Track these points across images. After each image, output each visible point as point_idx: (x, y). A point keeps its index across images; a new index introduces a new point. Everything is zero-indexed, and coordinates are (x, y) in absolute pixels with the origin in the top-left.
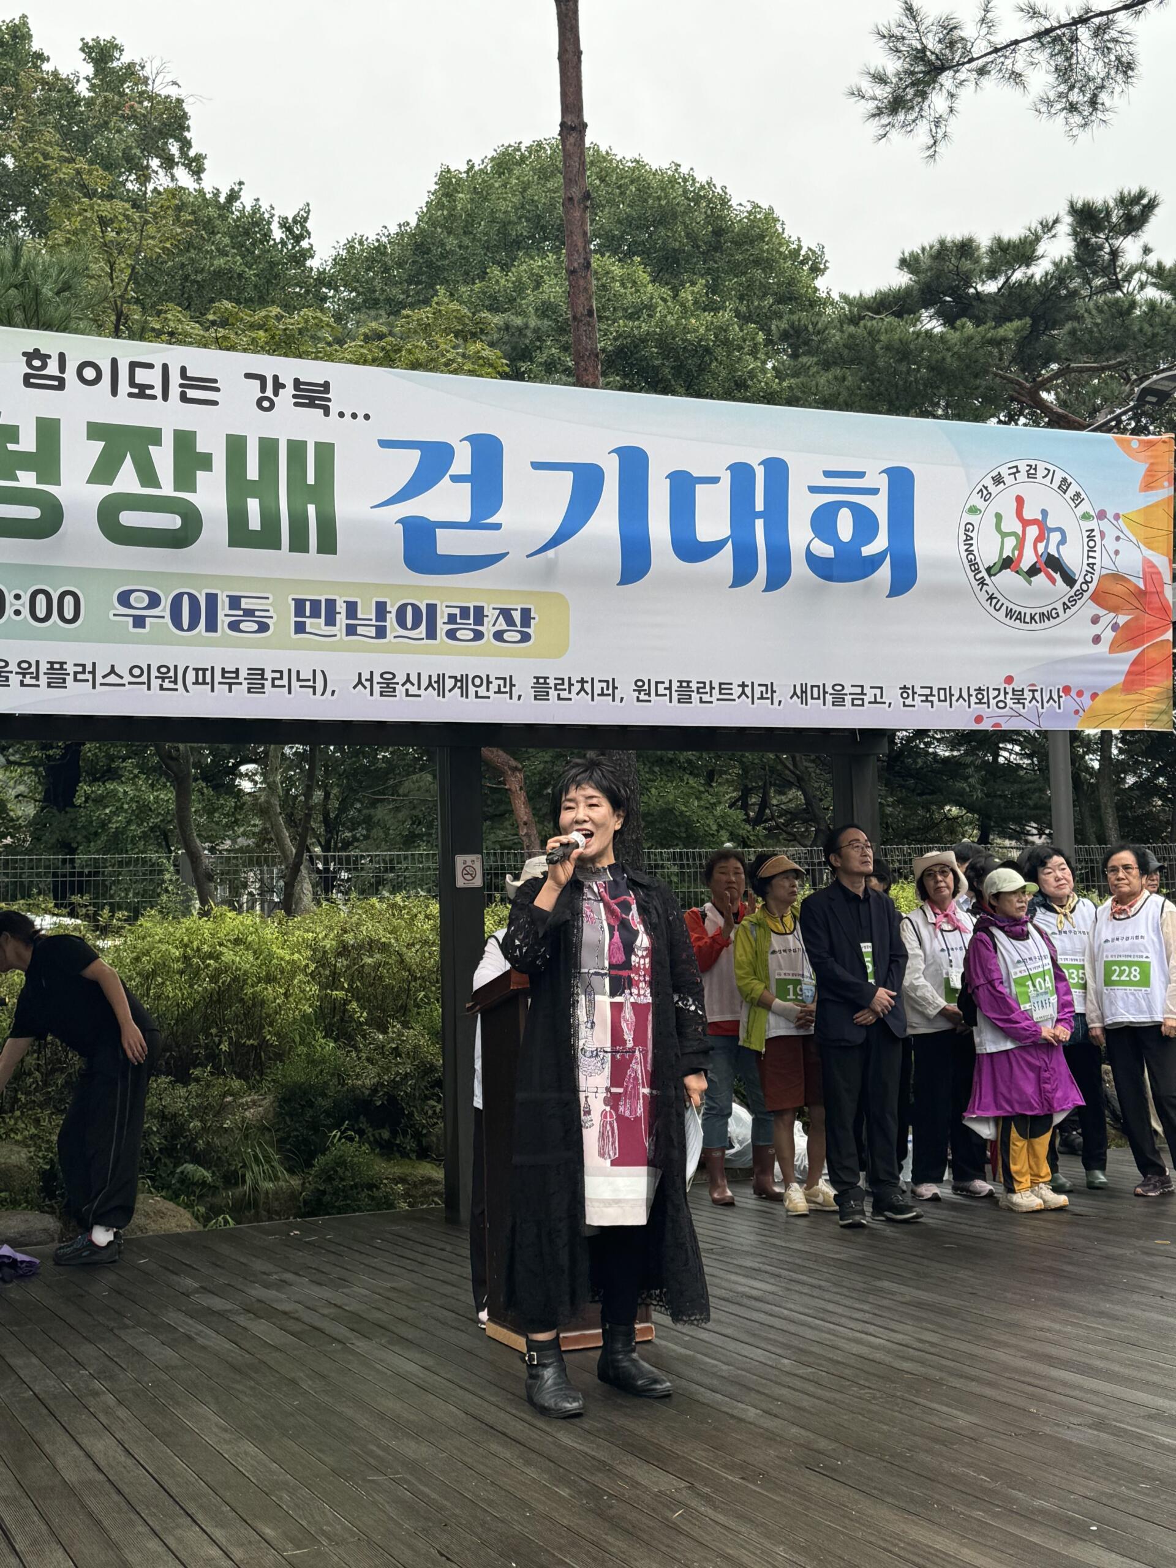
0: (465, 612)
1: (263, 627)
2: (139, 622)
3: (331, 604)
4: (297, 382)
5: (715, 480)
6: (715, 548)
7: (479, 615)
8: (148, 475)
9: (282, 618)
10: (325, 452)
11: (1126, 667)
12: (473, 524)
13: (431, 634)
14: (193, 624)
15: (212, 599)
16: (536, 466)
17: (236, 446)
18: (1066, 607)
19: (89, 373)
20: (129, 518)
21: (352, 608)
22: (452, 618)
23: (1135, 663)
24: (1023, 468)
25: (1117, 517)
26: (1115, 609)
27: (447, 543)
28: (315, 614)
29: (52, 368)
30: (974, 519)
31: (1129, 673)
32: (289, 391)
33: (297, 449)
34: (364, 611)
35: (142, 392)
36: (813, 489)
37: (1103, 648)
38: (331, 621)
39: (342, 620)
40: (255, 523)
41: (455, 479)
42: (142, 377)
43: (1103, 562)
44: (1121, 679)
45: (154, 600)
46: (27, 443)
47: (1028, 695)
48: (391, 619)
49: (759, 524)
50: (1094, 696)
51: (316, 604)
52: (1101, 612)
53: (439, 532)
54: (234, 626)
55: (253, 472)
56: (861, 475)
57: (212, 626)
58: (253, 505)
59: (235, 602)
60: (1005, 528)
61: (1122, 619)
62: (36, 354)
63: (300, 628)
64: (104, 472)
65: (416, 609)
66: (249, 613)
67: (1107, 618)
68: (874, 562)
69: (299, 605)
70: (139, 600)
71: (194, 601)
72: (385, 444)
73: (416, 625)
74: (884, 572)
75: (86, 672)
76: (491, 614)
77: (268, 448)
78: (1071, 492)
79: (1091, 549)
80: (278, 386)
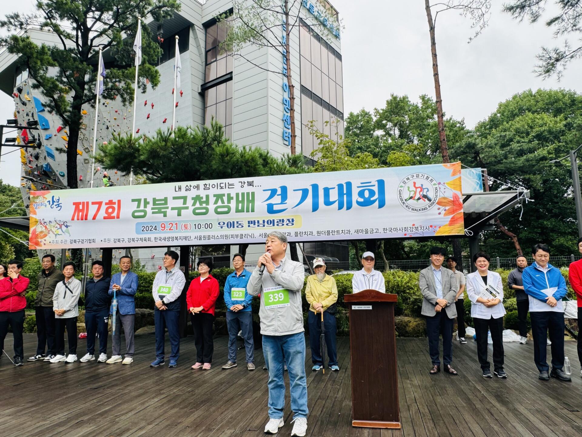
0: (280, 220)
1: (242, 227)
2: (222, 227)
3: (254, 221)
4: (248, 182)
5: (334, 188)
6: (334, 202)
7: (283, 221)
8: (223, 202)
9: (246, 224)
10: (253, 193)
11: (450, 220)
12: (281, 203)
13: (274, 225)
14: (231, 227)
15: (234, 222)
16: (294, 190)
17: (237, 195)
18: (429, 207)
19: (213, 186)
20: (219, 210)
21: (258, 222)
22: (278, 222)
23: (452, 218)
24: (415, 175)
25: (444, 183)
26: (445, 206)
27: (276, 208)
28: (252, 223)
29: (208, 186)
30: (402, 189)
31: (450, 221)
32: (247, 183)
33: (248, 194)
34: (261, 222)
35: (222, 188)
36: (358, 187)
37: (442, 216)
38: (254, 224)
39: (257, 224)
40: (240, 208)
41: (278, 195)
42: (222, 185)
43: (440, 195)
44: (448, 223)
45: (224, 223)
46: (204, 199)
47: (420, 228)
48: (266, 223)
49: (345, 196)
50: (440, 227)
51: (252, 222)
52: (440, 207)
53: (274, 206)
54: (237, 227)
55: (240, 199)
56: (370, 182)
57: (234, 227)
58: (240, 205)
59: (237, 222)
60: (410, 190)
61: (447, 208)
62: (206, 184)
63: (249, 226)
64: (216, 202)
65: (271, 221)
66: (240, 224)
67: (442, 208)
68: (374, 201)
69: (249, 222)
70: (222, 224)
71: (230, 223)
72: (264, 190)
73: (271, 224)
74: (377, 203)
75: (213, 237)
76: (285, 220)
77: (243, 194)
78: (430, 179)
79: (437, 192)
80: (244, 183)
